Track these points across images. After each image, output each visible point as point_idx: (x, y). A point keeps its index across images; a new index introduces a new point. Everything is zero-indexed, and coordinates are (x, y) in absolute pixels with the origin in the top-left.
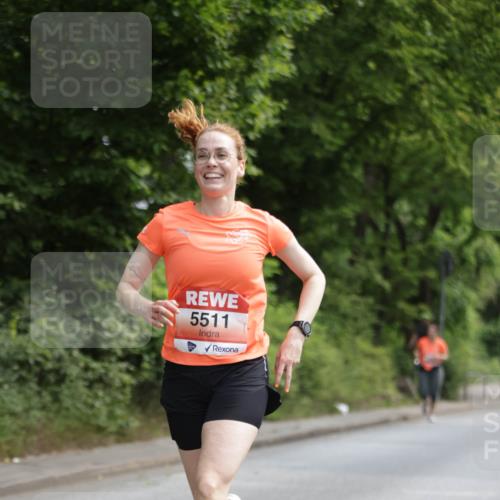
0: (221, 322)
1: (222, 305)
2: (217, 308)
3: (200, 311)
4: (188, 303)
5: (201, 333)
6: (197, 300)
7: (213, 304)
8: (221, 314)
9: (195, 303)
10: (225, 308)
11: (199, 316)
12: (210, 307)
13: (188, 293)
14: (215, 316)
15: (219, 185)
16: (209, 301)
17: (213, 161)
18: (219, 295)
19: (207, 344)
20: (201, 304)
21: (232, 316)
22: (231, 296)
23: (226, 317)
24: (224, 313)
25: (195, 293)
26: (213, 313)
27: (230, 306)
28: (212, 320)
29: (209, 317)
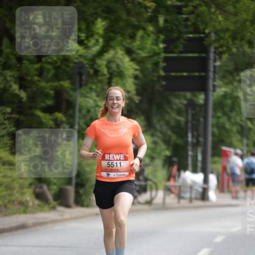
0: (119, 165)
1: (118, 159)
2: (117, 160)
3: (111, 162)
4: (106, 159)
5: (111, 170)
6: (109, 157)
7: (115, 159)
8: (118, 162)
9: (108, 159)
10: (120, 160)
11: (110, 164)
12: (114, 160)
13: (106, 155)
14: (117, 163)
15: (116, 110)
16: (114, 158)
17: (115, 102)
18: (117, 155)
19: (114, 174)
20: (111, 159)
21: (122, 162)
22: (122, 155)
23: (120, 163)
24: (120, 162)
25: (108, 155)
26: (115, 162)
27: (121, 159)
28: (115, 165)
29: (114, 164)
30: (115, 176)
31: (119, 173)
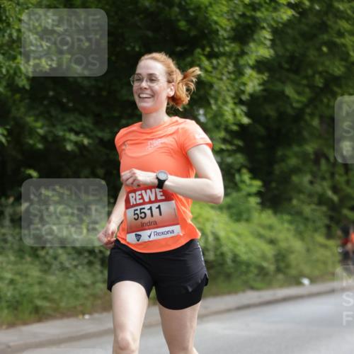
0: (156, 211)
1: (153, 199)
2: (151, 202)
3: (139, 208)
4: (132, 203)
5: (142, 225)
6: (136, 200)
7: (147, 200)
8: (154, 206)
10: (156, 201)
11: (138, 212)
12: (144, 203)
14: (151, 209)
15: (149, 104)
16: (143, 198)
18: (148, 191)
19: (148, 232)
20: (139, 202)
21: (163, 205)
22: (158, 190)
23: (159, 207)
24: (156, 205)
25: (133, 194)
26: (147, 206)
27: (159, 198)
28: (148, 212)
29: (145, 211)
30: (153, 238)
31: (159, 230)
